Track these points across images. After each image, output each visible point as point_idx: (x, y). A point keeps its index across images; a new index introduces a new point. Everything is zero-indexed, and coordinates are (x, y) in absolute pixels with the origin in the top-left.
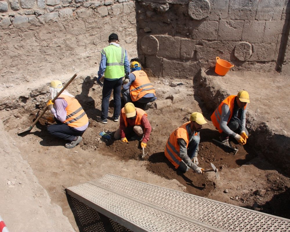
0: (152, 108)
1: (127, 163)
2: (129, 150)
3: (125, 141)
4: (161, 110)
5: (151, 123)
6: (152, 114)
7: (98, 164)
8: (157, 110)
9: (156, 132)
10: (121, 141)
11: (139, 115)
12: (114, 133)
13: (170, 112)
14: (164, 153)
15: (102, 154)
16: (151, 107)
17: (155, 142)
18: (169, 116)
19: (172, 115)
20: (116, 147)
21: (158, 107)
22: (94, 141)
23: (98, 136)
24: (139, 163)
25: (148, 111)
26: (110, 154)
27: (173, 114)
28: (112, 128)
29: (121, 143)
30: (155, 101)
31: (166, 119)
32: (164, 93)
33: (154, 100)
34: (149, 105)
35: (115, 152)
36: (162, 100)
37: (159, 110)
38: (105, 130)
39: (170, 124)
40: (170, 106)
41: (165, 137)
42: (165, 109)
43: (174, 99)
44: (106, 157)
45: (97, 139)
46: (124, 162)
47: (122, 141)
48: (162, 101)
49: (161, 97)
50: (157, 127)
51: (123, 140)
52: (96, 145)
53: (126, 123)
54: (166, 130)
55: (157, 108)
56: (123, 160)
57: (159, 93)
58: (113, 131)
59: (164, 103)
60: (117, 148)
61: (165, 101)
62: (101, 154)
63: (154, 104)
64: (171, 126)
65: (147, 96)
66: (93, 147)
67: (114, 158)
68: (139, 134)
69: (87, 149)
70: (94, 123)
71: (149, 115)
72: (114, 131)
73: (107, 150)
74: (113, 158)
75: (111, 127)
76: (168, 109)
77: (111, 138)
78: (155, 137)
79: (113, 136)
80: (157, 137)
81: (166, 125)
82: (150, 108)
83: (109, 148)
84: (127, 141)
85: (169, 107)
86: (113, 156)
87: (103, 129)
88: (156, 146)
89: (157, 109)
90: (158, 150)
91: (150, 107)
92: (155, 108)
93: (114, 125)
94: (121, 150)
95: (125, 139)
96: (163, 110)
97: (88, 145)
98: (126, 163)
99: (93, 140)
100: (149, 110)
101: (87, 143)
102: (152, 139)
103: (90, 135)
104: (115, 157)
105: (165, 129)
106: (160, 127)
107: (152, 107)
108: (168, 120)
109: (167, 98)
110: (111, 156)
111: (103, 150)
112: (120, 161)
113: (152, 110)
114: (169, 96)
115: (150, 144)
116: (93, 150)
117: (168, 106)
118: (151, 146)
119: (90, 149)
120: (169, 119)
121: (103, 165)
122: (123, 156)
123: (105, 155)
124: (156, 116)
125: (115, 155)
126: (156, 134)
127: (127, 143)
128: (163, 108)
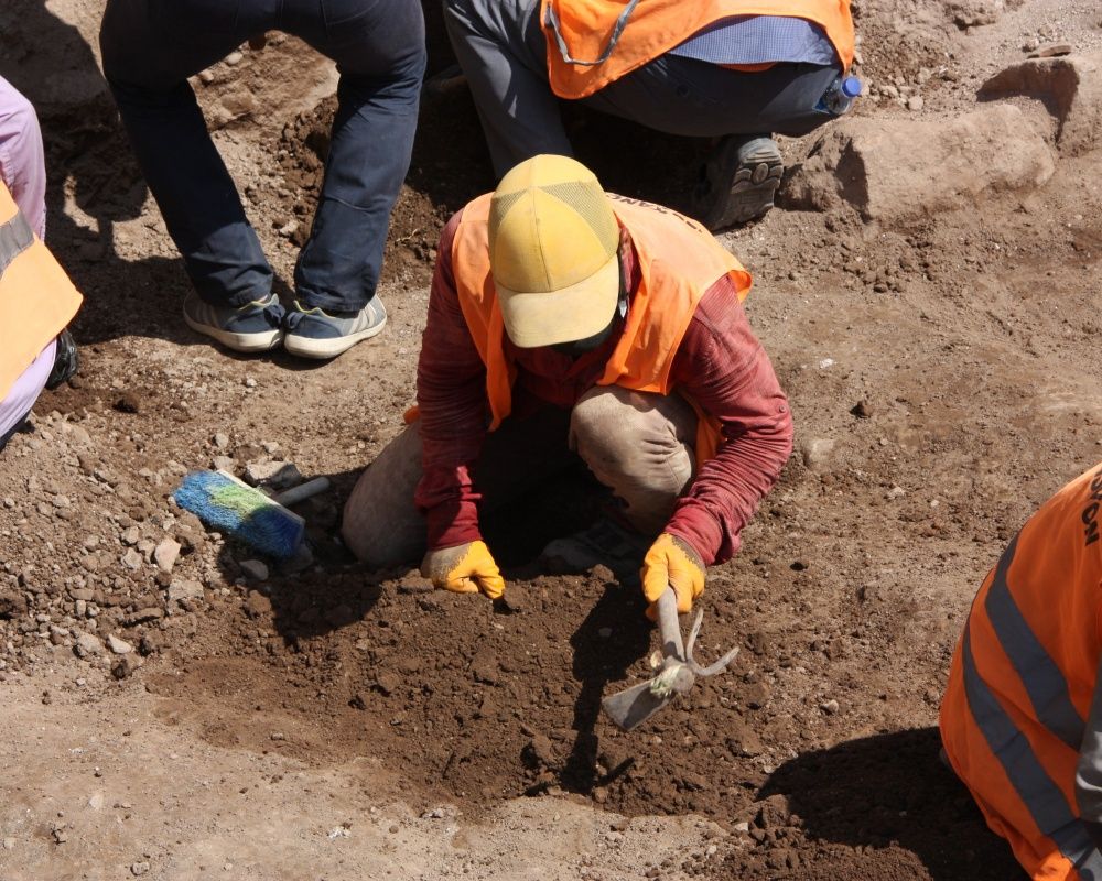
0: (808, 204)
1: (482, 841)
2: (514, 682)
3: (475, 578)
4: (917, 227)
5: (790, 374)
6: (800, 281)
7: (141, 845)
8: (872, 231)
9: (846, 487)
10: (428, 583)
11: (666, 291)
12: (342, 485)
13: (1028, 253)
14: (932, 735)
15: (196, 727)
16: (797, 191)
17: (825, 605)
18: (1005, 304)
19: (1052, 288)
20: (363, 645)
21: (879, 198)
22: (107, 572)
23: (158, 523)
24: (630, 837)
25: (759, 236)
26: (289, 725)
27: (1066, 276)
28: (329, 428)
29: (425, 607)
30: (847, 124)
31: (974, 337)
32: (962, 26)
33: (833, 104)
34: (773, 164)
35: (356, 703)
36: (939, 107)
37: (898, 225)
38: (241, 453)
39: (1017, 395)
40: (1028, 185)
41: (952, 546)
42: (963, 216)
43: (1084, 92)
44: (242, 759)
45: (147, 546)
46: (453, 829)
47: (440, 586)
48: (932, 127)
49: (925, 74)
50: (862, 425)
51: (453, 566)
52: (128, 625)
53: (497, 386)
54: (958, 468)
55: (872, 210)
56: (440, 797)
57: (901, 26)
58: (336, 462)
59: (952, 145)
60: (372, 658)
61: (973, 119)
62: (191, 723)
63: (835, 159)
64: (1023, 420)
65: (726, 51)
66: (89, 642)
67: (333, 777)
68: (633, 482)
69: (22, 661)
70: (107, 360)
71: (764, 291)
72: (353, 464)
73: (263, 685)
74: (327, 775)
75: (311, 417)
76: (999, 219)
77: (306, 550)
78: (823, 543)
79: (340, 517)
80: (852, 545)
81: (971, 414)
82: (788, 204)
83: (289, 658)
84: (497, 585)
85: (1013, 200)
86: (326, 753)
87: (223, 439)
88: (841, 656)
89: (866, 218)
90: (857, 696)
91: (779, 190)
92: (840, 209)
93: (347, 395)
94: (426, 690)
95: (471, 562)
96: (941, 235)
97: (30, 620)
98: (475, 836)
99: (91, 561)
100: (775, 230)
101: (17, 597)
102: (797, 567)
103: (63, 500)
104: (354, 767)
105: (954, 456)
106: (891, 432)
107: (808, 191)
108: (989, 356)
109: (997, 89)
110: (299, 749)
111: (218, 680)
112: (402, 807)
113: (810, 223)
114: (1020, 60)
115: (771, 626)
116: (98, 677)
117: (999, 187)
118: (772, 647)
119: (56, 671)
120: (1000, 343)
121: (209, 848)
122: (439, 751)
123: (233, 741)
124: (847, 302)
125: (353, 738)
126: (837, 508)
127: (501, 606)
128: (943, 208)
